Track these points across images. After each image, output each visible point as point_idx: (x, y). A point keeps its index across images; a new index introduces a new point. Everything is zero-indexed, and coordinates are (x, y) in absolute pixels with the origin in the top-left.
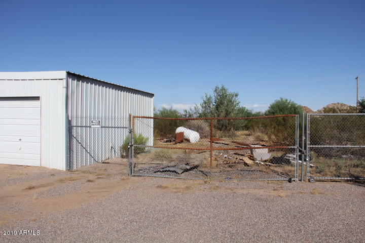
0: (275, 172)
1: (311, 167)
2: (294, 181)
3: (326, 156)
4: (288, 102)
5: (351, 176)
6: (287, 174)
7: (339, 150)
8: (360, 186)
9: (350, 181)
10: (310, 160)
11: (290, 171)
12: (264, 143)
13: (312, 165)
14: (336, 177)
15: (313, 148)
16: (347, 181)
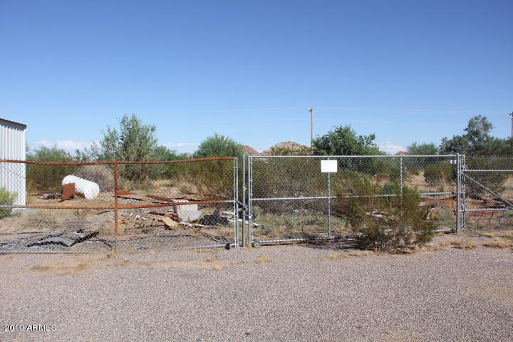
0: (208, 236)
1: (255, 227)
2: (233, 247)
3: (274, 211)
4: (225, 139)
5: (305, 235)
6: (223, 238)
7: (291, 203)
8: (314, 248)
9: (304, 242)
10: (254, 217)
11: (228, 234)
12: (191, 197)
13: (257, 225)
14: (286, 238)
15: (257, 201)
16: (300, 242)
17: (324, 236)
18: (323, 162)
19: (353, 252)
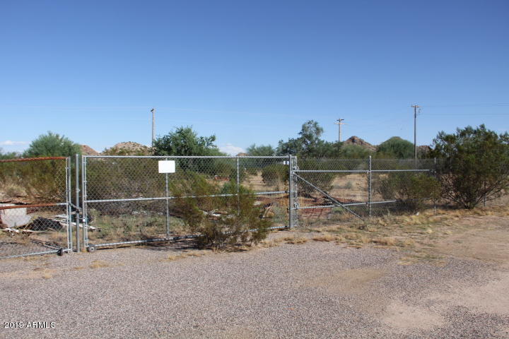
0: (38, 242)
1: (91, 230)
2: (66, 252)
3: (112, 214)
4: (60, 138)
5: (143, 237)
6: (54, 243)
7: (130, 205)
8: (153, 249)
9: (142, 244)
10: (89, 220)
11: (61, 239)
12: (21, 200)
13: (93, 228)
14: (124, 241)
15: (91, 203)
16: (139, 244)
17: (163, 236)
18: (160, 163)
19: (191, 252)
